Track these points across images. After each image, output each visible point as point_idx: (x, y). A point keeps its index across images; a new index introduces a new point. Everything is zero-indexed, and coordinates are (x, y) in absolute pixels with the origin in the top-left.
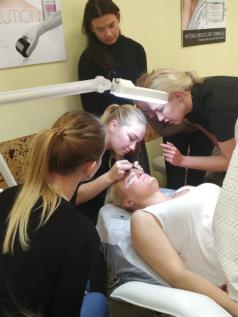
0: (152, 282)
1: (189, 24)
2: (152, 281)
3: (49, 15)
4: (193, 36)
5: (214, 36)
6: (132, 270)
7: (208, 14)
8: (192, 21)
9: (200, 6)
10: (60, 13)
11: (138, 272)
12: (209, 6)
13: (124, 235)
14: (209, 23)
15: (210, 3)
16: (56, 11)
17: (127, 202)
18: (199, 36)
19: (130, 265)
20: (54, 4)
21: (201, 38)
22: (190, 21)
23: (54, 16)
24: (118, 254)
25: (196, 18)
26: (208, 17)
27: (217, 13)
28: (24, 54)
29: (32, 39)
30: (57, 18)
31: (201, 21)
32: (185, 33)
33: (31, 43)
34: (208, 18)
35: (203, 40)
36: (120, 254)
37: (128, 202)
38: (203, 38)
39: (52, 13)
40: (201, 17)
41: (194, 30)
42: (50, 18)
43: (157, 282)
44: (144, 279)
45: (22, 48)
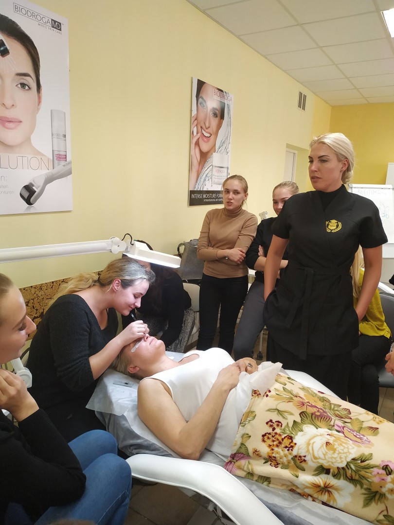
0: (161, 454)
1: (196, 185)
2: (160, 452)
3: (59, 164)
4: (199, 196)
5: (217, 198)
6: (139, 441)
7: (213, 177)
8: (198, 182)
9: (206, 169)
10: (70, 163)
11: (146, 443)
12: (215, 169)
13: (130, 404)
14: (214, 185)
15: (216, 166)
16: (66, 161)
17: (131, 367)
18: (204, 196)
19: (137, 437)
20: (65, 154)
21: (206, 199)
22: (197, 182)
23: (64, 166)
24: (124, 424)
25: (202, 180)
26: (213, 179)
27: (222, 177)
28: (28, 201)
29: (39, 187)
30: (67, 168)
31: (207, 182)
32: (192, 192)
33: (37, 190)
34: (213, 181)
35: (207, 200)
36: (126, 425)
37: (133, 368)
38: (208, 199)
39: (63, 163)
40: (207, 180)
41: (200, 191)
42: (60, 167)
43: (166, 453)
44: (152, 450)
45: (26, 195)
